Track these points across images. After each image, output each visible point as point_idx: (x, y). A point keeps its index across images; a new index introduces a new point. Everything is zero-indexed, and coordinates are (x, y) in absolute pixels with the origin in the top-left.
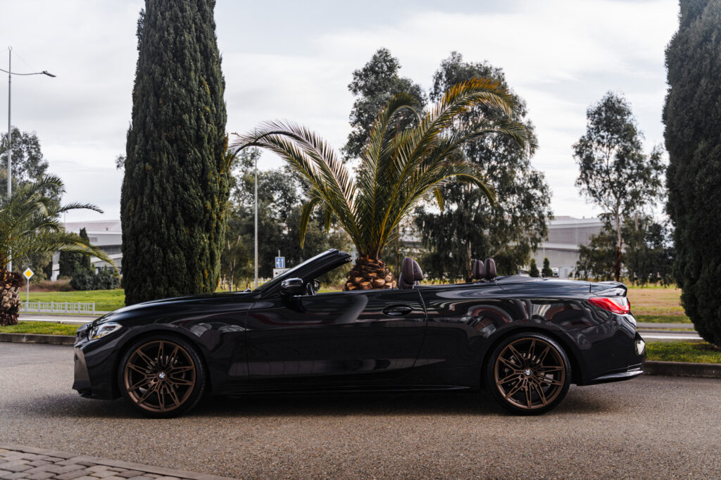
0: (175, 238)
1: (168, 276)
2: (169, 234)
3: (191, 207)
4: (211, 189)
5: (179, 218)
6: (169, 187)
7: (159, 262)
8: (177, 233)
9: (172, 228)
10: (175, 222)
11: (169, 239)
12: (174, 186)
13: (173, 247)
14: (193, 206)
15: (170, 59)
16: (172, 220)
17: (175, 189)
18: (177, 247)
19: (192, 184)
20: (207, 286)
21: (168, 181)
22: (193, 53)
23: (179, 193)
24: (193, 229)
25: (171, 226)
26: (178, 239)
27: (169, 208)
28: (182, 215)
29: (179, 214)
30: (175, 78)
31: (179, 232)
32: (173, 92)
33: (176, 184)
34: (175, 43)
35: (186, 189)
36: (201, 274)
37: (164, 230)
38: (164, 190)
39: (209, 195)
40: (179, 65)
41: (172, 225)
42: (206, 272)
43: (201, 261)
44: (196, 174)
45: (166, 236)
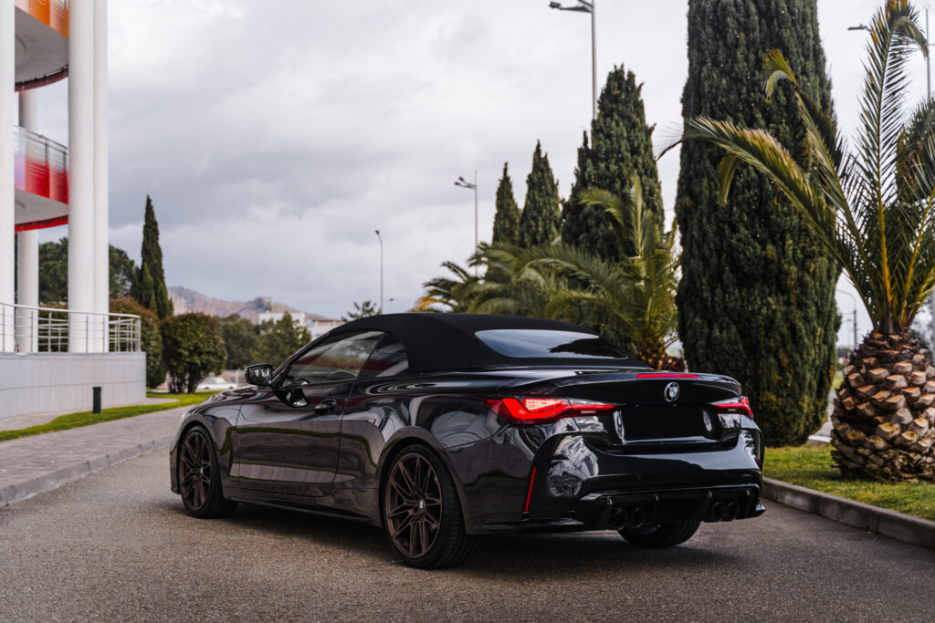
0: (722, 306)
1: (715, 362)
2: (713, 300)
3: (742, 256)
4: (778, 225)
5: (728, 274)
6: (710, 230)
7: (703, 342)
8: (724, 298)
9: (718, 290)
10: (722, 282)
11: (714, 308)
12: (719, 227)
13: (720, 320)
14: (745, 254)
15: (708, 38)
16: (717, 278)
17: (719, 232)
18: (726, 319)
19: (743, 221)
20: (787, 379)
21: (709, 222)
22: (742, 20)
23: (725, 238)
24: (752, 290)
25: (717, 287)
26: (726, 307)
27: (714, 261)
28: (732, 271)
29: (727, 268)
30: (715, 64)
31: (727, 296)
32: (711, 86)
33: (721, 225)
34: (715, 12)
35: (735, 230)
36: (772, 360)
37: (706, 295)
38: (705, 234)
39: (778, 235)
40: (720, 43)
41: (719, 285)
42: (782, 355)
43: (769, 340)
44: (749, 205)
45: (709, 305)
